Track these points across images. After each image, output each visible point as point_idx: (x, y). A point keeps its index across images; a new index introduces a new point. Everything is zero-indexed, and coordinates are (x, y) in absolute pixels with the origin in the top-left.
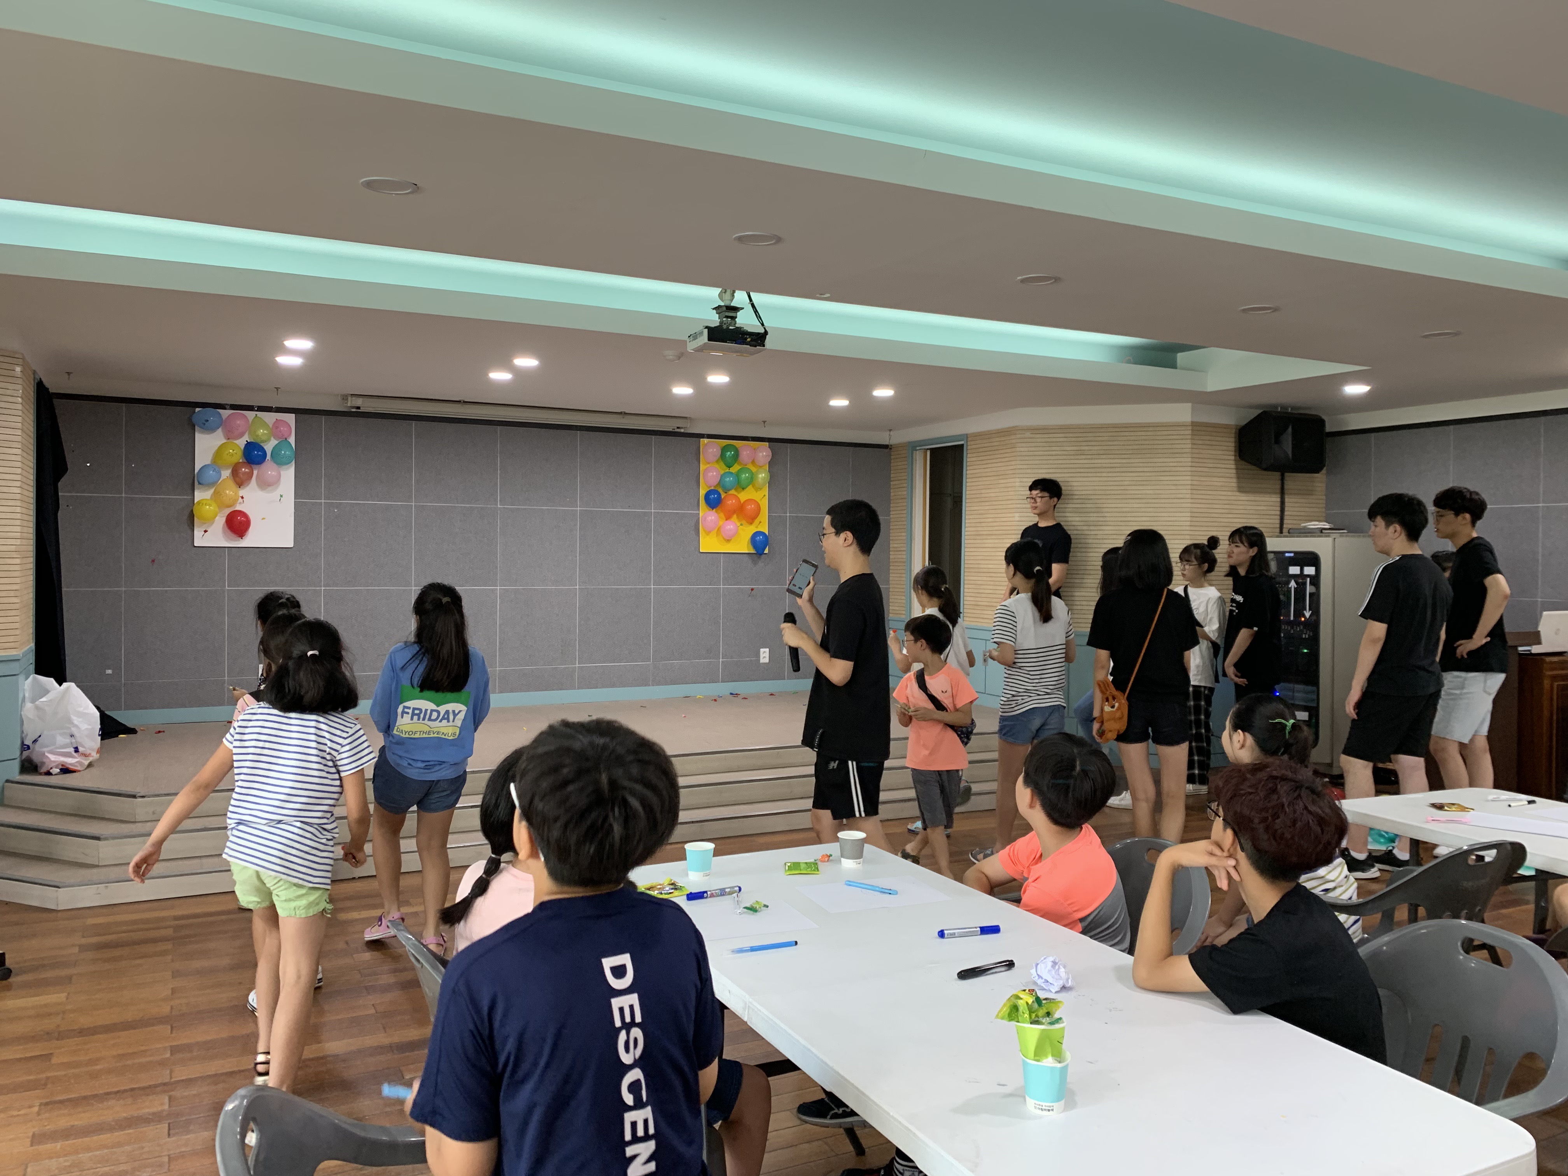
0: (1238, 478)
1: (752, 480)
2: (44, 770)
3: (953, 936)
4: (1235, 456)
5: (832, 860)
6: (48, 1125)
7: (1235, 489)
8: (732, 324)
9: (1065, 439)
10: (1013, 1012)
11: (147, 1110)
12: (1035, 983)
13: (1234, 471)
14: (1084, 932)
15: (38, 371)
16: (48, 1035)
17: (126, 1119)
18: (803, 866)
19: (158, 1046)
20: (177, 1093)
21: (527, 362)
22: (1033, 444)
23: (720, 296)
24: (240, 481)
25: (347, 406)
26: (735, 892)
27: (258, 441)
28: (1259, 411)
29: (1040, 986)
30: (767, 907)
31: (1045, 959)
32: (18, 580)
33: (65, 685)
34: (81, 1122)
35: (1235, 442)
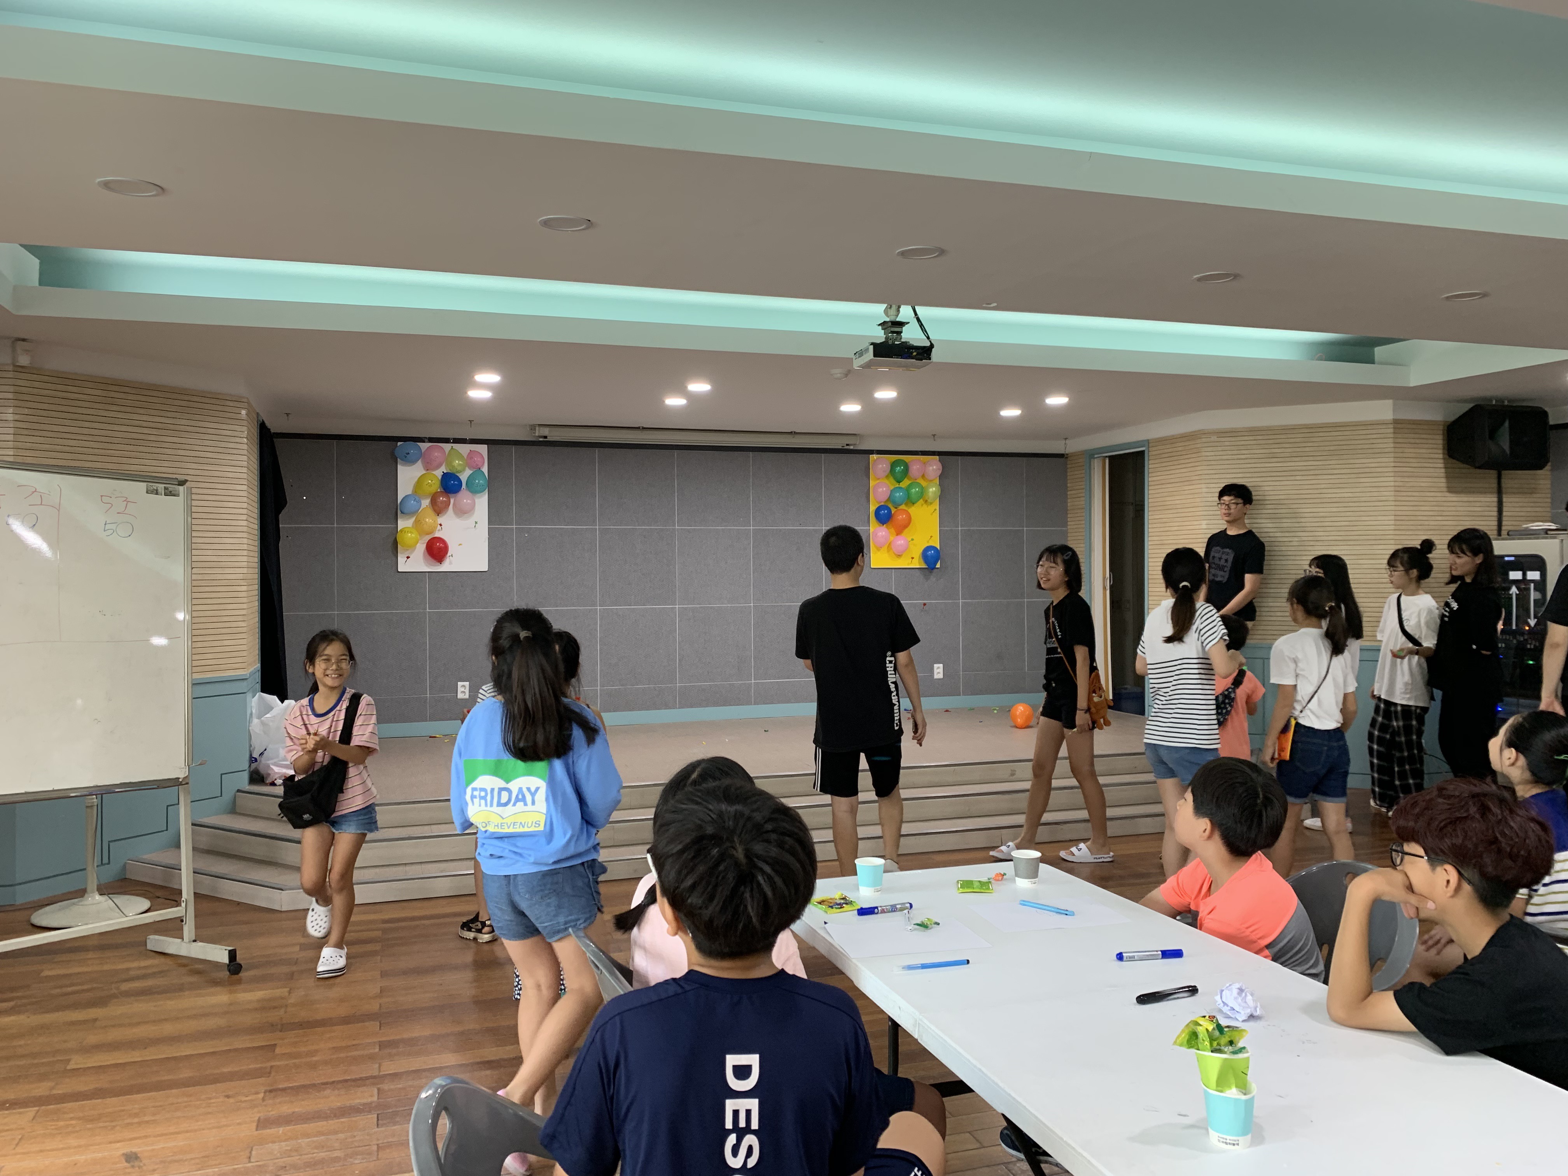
0: (1447, 477)
1: (922, 494)
2: (269, 781)
3: (1132, 959)
4: (1444, 454)
5: (1006, 879)
6: (271, 1111)
7: (1445, 489)
8: (898, 339)
9: (1255, 442)
10: (1193, 1039)
11: (358, 1101)
12: (1220, 1011)
13: (1443, 470)
14: (1275, 959)
15: (261, 414)
16: (272, 1027)
17: (340, 1108)
18: (976, 884)
19: (370, 1041)
20: (385, 1086)
21: (700, 387)
22: (1220, 448)
23: (886, 312)
24: (438, 509)
25: (535, 436)
26: (907, 908)
27: (454, 471)
28: (1471, 405)
29: (1226, 1014)
30: (939, 924)
31: (1230, 985)
32: (245, 606)
33: (286, 702)
34: (300, 1109)
35: (1444, 440)
